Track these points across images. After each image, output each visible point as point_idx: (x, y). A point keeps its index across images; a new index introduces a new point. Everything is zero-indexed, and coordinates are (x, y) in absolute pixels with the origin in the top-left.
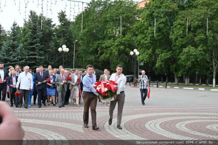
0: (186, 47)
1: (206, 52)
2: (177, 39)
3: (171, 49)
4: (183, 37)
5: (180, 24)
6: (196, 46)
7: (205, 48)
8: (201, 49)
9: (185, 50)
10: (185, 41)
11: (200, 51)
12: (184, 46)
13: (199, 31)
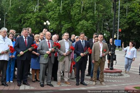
0: (81, 21)
1: (93, 25)
2: (75, 15)
3: (71, 22)
4: (79, 14)
5: (77, 5)
6: (87, 20)
7: (93, 22)
8: (91, 22)
9: (81, 23)
10: (80, 17)
11: (90, 23)
12: (80, 20)
13: (89, 10)
